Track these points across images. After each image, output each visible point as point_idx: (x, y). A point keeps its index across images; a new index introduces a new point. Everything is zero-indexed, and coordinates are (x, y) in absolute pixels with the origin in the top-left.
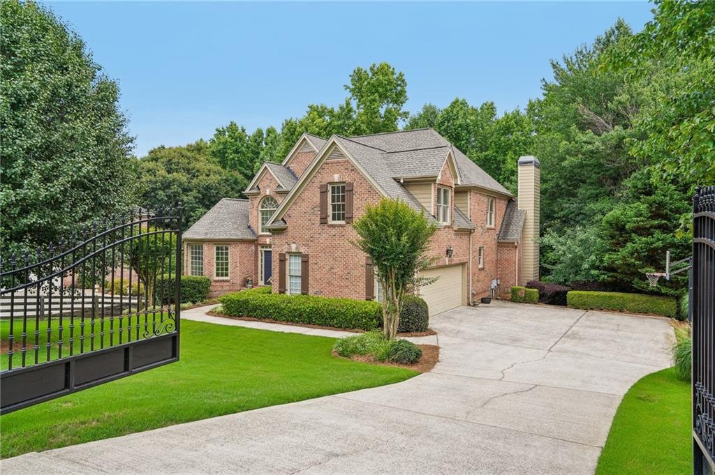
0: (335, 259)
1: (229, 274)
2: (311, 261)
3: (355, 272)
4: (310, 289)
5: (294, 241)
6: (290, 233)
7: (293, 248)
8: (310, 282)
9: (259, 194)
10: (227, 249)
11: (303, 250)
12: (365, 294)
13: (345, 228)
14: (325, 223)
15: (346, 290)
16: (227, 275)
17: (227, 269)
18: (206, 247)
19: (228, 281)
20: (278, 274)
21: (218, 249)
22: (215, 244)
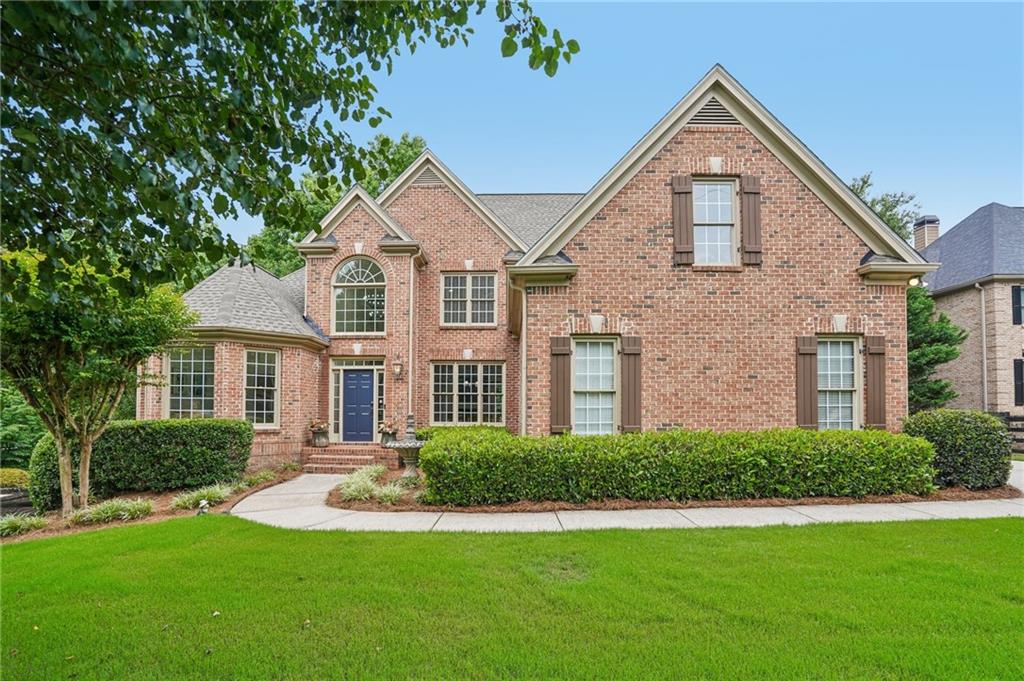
0: (716, 347)
1: (277, 417)
2: (648, 353)
3: (771, 374)
4: (644, 421)
5: (597, 306)
6: (583, 289)
7: (596, 323)
8: (644, 403)
9: (335, 250)
10: (272, 359)
11: (623, 327)
12: (794, 419)
13: (740, 276)
14: (688, 265)
15: (748, 416)
16: (270, 419)
17: (270, 406)
18: (223, 351)
19: (275, 433)
20: (546, 391)
21: (251, 357)
22: (246, 346)
